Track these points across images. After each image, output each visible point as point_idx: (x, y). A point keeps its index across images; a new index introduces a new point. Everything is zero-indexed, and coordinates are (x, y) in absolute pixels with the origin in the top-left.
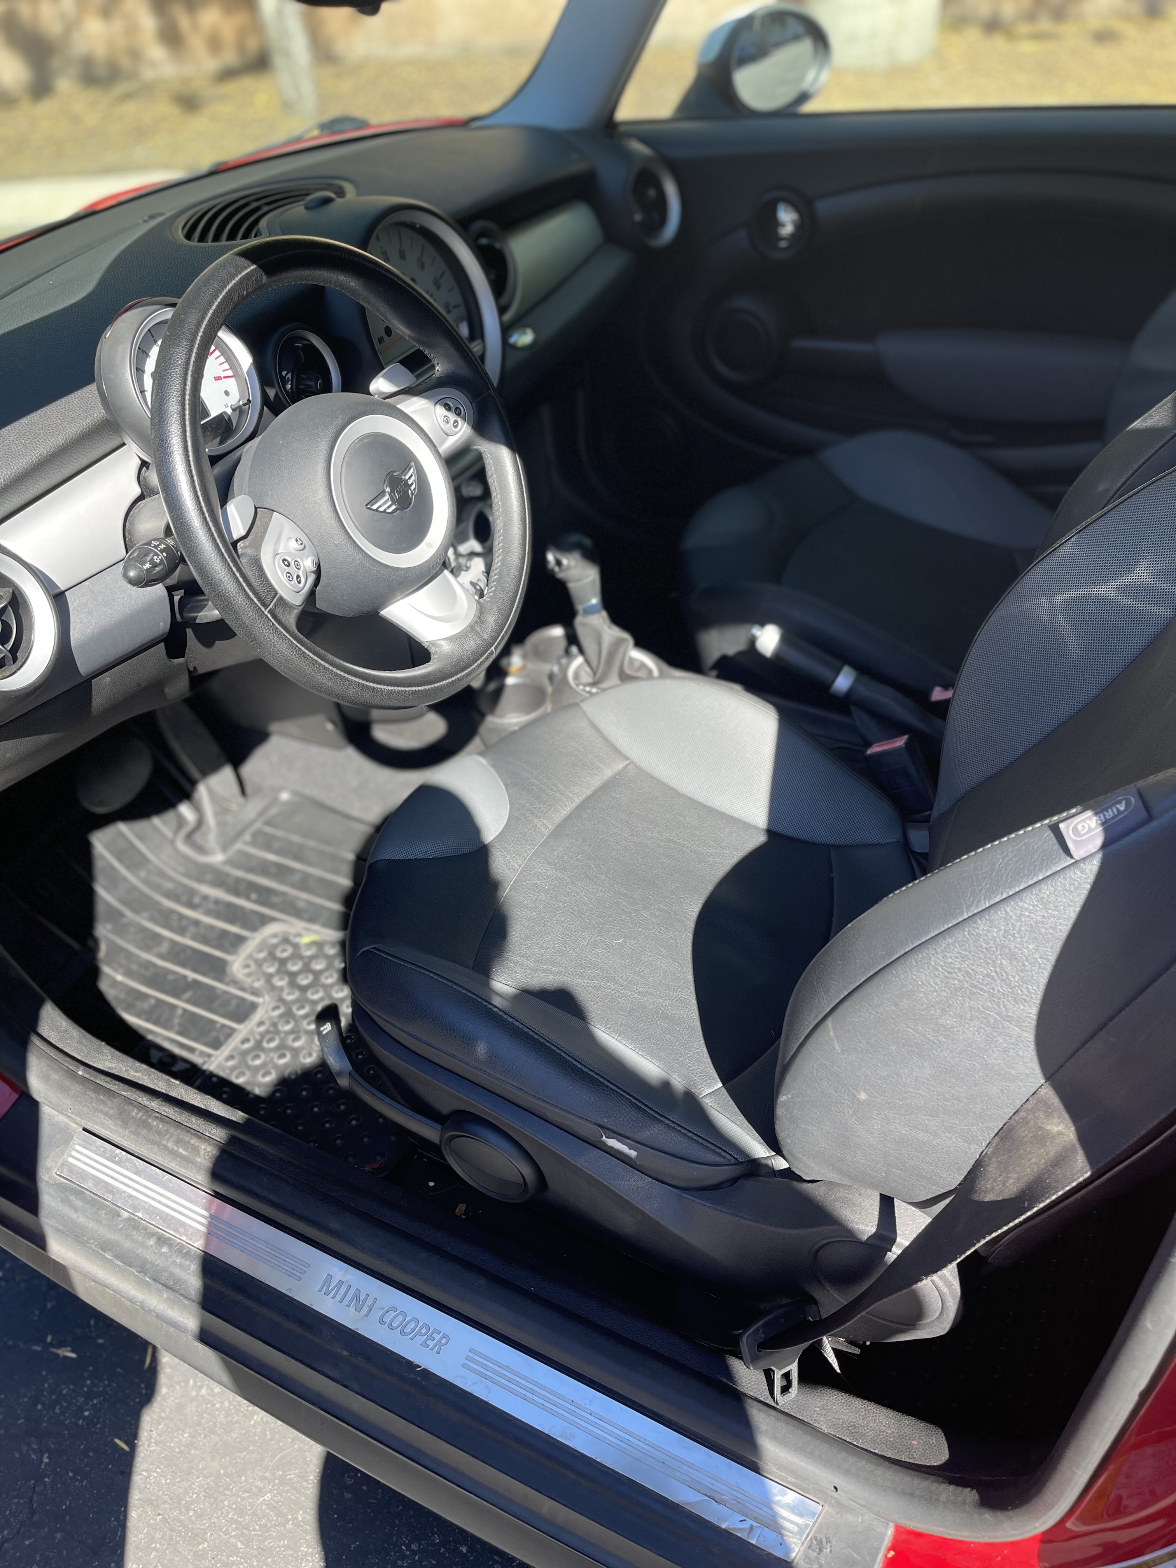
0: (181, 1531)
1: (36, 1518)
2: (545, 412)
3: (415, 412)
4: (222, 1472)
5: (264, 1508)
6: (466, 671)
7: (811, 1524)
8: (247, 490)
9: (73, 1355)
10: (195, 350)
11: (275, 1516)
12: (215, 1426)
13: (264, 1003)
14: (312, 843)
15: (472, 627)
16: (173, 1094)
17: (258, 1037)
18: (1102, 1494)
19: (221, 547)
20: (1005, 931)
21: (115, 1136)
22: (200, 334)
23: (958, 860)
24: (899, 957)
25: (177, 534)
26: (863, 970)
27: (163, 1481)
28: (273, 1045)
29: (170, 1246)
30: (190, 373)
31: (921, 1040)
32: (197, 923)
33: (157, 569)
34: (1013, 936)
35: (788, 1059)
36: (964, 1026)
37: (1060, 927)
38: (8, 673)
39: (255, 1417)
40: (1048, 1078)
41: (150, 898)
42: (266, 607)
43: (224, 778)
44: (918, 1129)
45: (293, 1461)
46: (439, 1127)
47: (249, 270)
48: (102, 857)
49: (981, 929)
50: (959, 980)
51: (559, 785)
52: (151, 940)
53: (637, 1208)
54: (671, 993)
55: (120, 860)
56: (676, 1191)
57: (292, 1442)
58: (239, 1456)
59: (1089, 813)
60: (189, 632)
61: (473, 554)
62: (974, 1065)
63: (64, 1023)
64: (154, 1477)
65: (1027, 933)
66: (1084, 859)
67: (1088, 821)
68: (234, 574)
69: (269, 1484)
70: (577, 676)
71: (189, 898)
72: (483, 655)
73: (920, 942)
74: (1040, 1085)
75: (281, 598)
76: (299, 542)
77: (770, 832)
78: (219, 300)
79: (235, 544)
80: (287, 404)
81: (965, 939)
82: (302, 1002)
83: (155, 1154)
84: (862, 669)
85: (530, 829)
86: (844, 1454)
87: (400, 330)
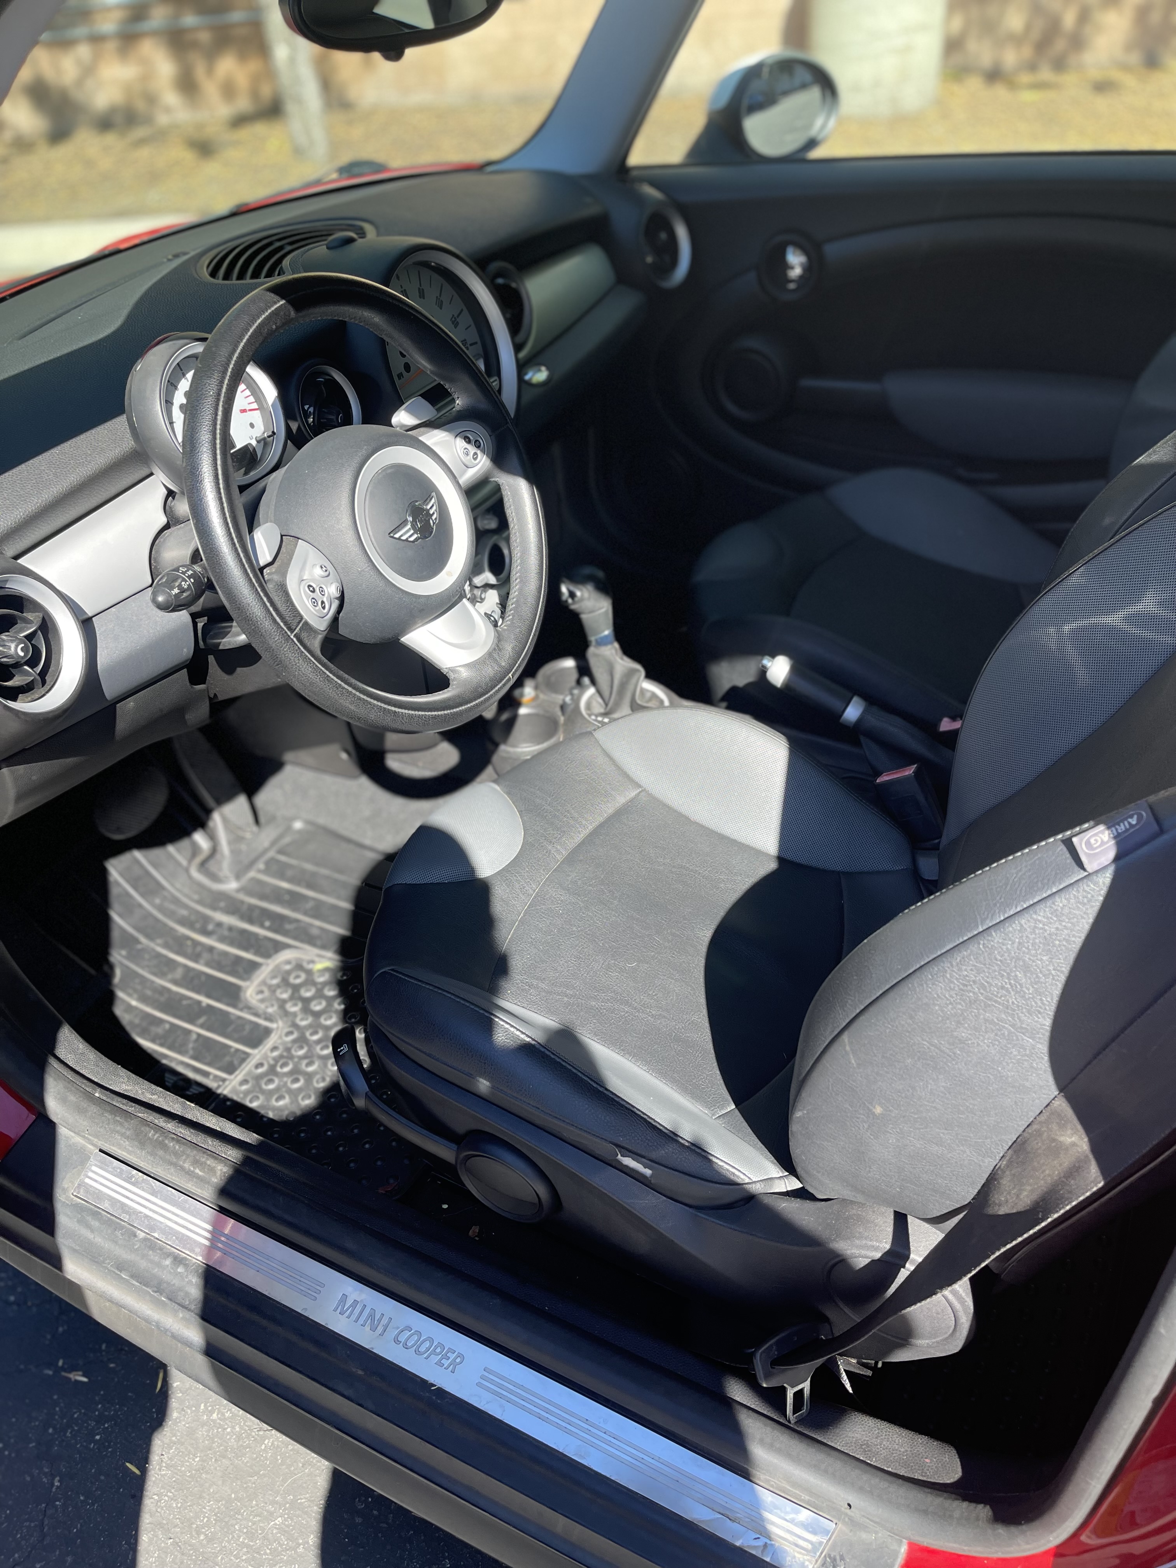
0: (192, 1555)
1: (47, 1541)
2: (556, 450)
3: (436, 444)
4: (233, 1496)
5: (274, 1532)
6: (484, 697)
7: (825, 1541)
8: (273, 519)
9: (85, 1379)
10: (226, 382)
11: (286, 1540)
12: (226, 1451)
13: (278, 1028)
14: (324, 871)
15: (490, 654)
16: (189, 1116)
17: (272, 1062)
18: (1114, 1509)
19: (250, 572)
20: (1019, 943)
21: (132, 1157)
22: (231, 366)
23: (973, 875)
24: (915, 971)
25: (207, 560)
26: (878, 984)
27: (174, 1505)
28: (286, 1069)
29: (186, 1266)
30: (221, 404)
31: (936, 1053)
32: (211, 949)
33: (185, 595)
34: (1028, 948)
35: (804, 1075)
36: (978, 1038)
37: (1073, 939)
38: (37, 696)
39: (266, 1442)
40: (1062, 1088)
41: (165, 925)
42: (292, 631)
43: (238, 807)
44: (932, 1142)
45: (304, 1485)
46: (455, 1147)
47: (278, 305)
48: (118, 884)
49: (996, 941)
50: (974, 993)
51: (573, 811)
52: (165, 966)
53: (651, 1226)
54: (685, 1017)
55: (135, 888)
56: (691, 1210)
57: (303, 1467)
58: (250, 1480)
59: (1101, 827)
60: (211, 658)
61: (487, 586)
62: (989, 1077)
63: (81, 1046)
64: (165, 1501)
65: (1041, 945)
66: (1097, 872)
67: (1101, 835)
68: (262, 598)
69: (280, 1508)
70: (588, 706)
71: (203, 925)
72: (501, 681)
73: (935, 956)
74: (1054, 1096)
75: (306, 623)
76: (324, 569)
77: (780, 859)
78: (249, 334)
79: (262, 569)
80: (309, 438)
81: (981, 952)
82: (315, 1027)
83: (172, 1174)
84: (871, 700)
85: (544, 855)
86: (857, 1472)
87: (423, 365)
